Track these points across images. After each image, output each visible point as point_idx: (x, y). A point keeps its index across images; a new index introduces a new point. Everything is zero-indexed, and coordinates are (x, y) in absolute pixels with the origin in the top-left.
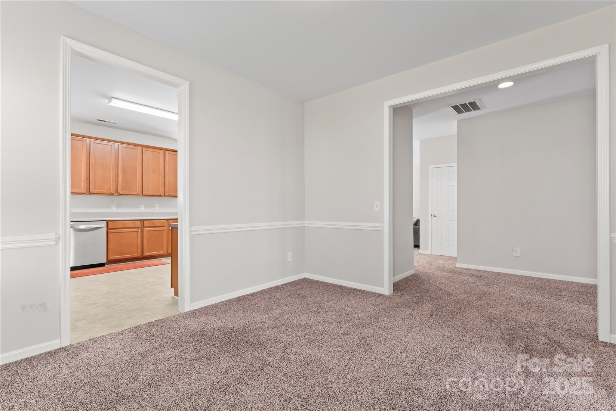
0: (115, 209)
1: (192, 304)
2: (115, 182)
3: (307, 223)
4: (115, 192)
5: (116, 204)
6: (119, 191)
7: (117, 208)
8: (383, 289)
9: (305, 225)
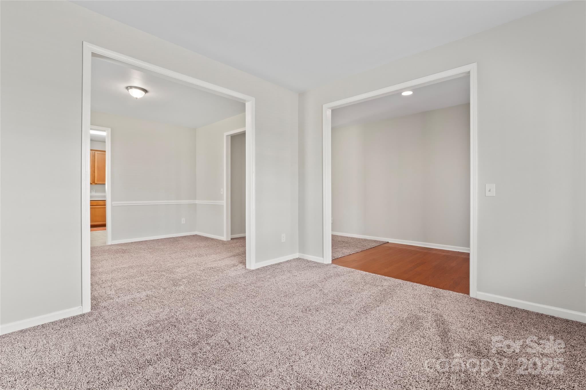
0: (94, 193)
1: (112, 241)
2: (93, 176)
3: (197, 202)
4: (93, 183)
5: (94, 190)
6: (95, 182)
7: (95, 192)
8: (223, 237)
9: (196, 203)
